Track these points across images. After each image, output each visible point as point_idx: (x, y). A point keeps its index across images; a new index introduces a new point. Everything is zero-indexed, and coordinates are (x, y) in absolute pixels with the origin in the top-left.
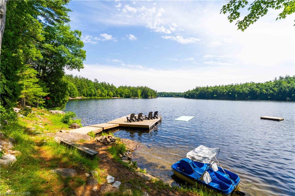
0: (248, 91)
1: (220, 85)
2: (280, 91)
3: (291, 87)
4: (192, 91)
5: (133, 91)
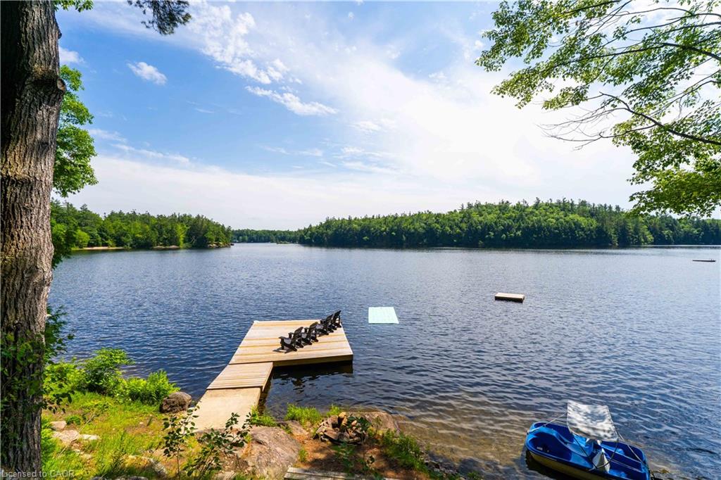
0: (424, 228)
1: (373, 216)
2: (470, 230)
3: (484, 223)
4: (318, 228)
5: (161, 228)
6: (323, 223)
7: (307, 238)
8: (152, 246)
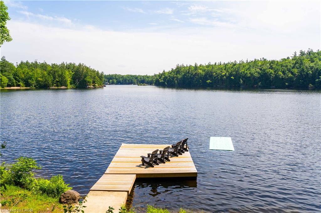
0: (259, 73)
1: (216, 63)
2: (301, 74)
3: (315, 68)
4: (170, 73)
5: (54, 73)
6: (174, 69)
7: (161, 81)
8: (49, 87)
